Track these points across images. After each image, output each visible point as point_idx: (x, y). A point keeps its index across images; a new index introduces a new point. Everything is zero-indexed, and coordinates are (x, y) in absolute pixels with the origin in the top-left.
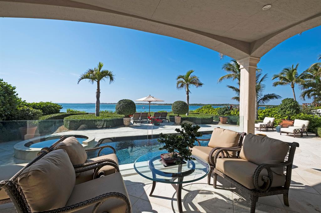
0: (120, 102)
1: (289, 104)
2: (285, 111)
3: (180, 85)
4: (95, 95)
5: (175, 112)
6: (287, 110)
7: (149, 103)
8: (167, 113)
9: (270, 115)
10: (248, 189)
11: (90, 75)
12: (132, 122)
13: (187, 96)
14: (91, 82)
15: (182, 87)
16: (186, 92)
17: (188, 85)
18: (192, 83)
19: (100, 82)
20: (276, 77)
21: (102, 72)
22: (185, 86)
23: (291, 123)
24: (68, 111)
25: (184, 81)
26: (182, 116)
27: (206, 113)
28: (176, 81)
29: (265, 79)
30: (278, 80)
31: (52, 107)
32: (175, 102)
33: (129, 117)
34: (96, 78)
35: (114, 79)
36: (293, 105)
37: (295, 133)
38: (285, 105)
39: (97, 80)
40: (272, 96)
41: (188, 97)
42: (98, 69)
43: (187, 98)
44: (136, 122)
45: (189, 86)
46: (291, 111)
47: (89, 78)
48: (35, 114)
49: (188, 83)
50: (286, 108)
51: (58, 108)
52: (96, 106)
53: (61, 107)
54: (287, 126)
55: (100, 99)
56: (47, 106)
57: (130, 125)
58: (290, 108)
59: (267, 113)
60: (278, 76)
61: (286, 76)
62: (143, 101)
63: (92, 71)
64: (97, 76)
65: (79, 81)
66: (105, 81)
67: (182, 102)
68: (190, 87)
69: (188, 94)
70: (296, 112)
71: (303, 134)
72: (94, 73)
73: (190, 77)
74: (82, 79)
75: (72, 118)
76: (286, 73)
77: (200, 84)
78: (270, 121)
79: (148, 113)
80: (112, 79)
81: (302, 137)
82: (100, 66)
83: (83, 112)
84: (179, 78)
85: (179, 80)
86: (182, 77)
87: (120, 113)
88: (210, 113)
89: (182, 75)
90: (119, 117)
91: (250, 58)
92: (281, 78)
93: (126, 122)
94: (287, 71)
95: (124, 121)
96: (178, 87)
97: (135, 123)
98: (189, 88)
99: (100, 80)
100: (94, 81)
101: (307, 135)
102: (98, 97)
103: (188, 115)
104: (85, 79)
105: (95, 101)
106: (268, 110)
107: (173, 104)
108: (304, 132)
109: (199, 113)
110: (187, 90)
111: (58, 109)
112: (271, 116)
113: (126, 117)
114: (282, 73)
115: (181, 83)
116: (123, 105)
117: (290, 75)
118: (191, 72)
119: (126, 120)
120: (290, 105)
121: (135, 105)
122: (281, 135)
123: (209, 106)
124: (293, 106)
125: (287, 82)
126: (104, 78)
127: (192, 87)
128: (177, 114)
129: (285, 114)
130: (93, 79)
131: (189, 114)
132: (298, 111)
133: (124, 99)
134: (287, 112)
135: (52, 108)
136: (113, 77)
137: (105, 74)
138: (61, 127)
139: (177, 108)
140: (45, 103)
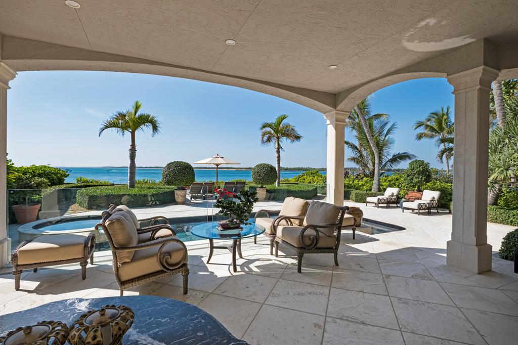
0: (169, 165)
1: (417, 168)
2: (412, 179)
3: (265, 138)
4: (128, 154)
5: (256, 180)
6: (415, 177)
7: (216, 166)
8: (244, 183)
9: (397, 184)
10: (296, 247)
11: (119, 122)
12: (188, 197)
13: (277, 155)
14: (121, 133)
15: (269, 141)
16: (275, 150)
17: (278, 138)
18: (284, 135)
19: (136, 132)
20: (420, 124)
21: (140, 117)
22: (274, 141)
23: (418, 195)
24: (78, 181)
25: (272, 132)
26: (269, 187)
27: (309, 183)
28: (260, 133)
29: (395, 130)
30: (421, 130)
31: (53, 173)
32: (256, 166)
33: (183, 189)
34: (129, 127)
35: (158, 128)
36: (421, 169)
37: (420, 209)
38: (412, 170)
39: (131, 131)
40: (403, 156)
41: (279, 158)
42: (133, 111)
43: (277, 159)
44: (195, 198)
45: (281, 139)
46: (419, 179)
47: (118, 127)
48: (39, 185)
49: (279, 135)
50: (413, 174)
51: (63, 176)
52: (130, 173)
53: (67, 174)
54: (413, 200)
55: (136, 160)
56: (45, 172)
57: (185, 202)
58: (419, 174)
59: (393, 182)
60: (423, 124)
61: (433, 124)
62: (207, 163)
63: (122, 116)
64: (131, 124)
65: (101, 132)
66: (144, 132)
67: (268, 165)
68: (282, 141)
69: (278, 152)
70: (426, 180)
71: (432, 211)
72: (127, 118)
73: (281, 125)
74: (106, 128)
75: (90, 190)
76: (433, 119)
77: (298, 138)
78: (393, 194)
79: (215, 184)
80: (155, 128)
81: (430, 214)
82: (137, 108)
83: (105, 182)
84: (264, 127)
85: (264, 130)
86: (270, 126)
87: (169, 183)
88: (315, 183)
89: (269, 122)
90: (168, 189)
91: (336, 113)
92: (427, 126)
93: (180, 196)
94: (435, 116)
95: (176, 196)
96: (263, 142)
97: (193, 199)
98: (280, 142)
99: (136, 129)
100: (126, 132)
101: (438, 212)
102: (132, 157)
103: (279, 185)
104: (111, 128)
105: (127, 163)
106: (396, 177)
107: (254, 169)
108: (432, 208)
109: (298, 182)
110: (277, 146)
111: (63, 178)
112: (398, 186)
113: (179, 189)
114: (429, 120)
115: (268, 136)
116: (174, 170)
117: (440, 123)
118: (284, 119)
119: (179, 194)
120: (418, 170)
121: (193, 170)
122: (403, 212)
123: (314, 171)
124: (422, 171)
125: (436, 133)
126: (142, 126)
127: (285, 142)
128: (259, 183)
129: (412, 182)
130: (124, 128)
131: (281, 185)
132: (428, 178)
133: (176, 161)
134: (415, 180)
135: (53, 175)
136: (157, 125)
137: (145, 120)
138: (73, 206)
139: (260, 175)
140: (41, 168)
